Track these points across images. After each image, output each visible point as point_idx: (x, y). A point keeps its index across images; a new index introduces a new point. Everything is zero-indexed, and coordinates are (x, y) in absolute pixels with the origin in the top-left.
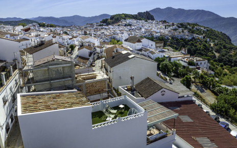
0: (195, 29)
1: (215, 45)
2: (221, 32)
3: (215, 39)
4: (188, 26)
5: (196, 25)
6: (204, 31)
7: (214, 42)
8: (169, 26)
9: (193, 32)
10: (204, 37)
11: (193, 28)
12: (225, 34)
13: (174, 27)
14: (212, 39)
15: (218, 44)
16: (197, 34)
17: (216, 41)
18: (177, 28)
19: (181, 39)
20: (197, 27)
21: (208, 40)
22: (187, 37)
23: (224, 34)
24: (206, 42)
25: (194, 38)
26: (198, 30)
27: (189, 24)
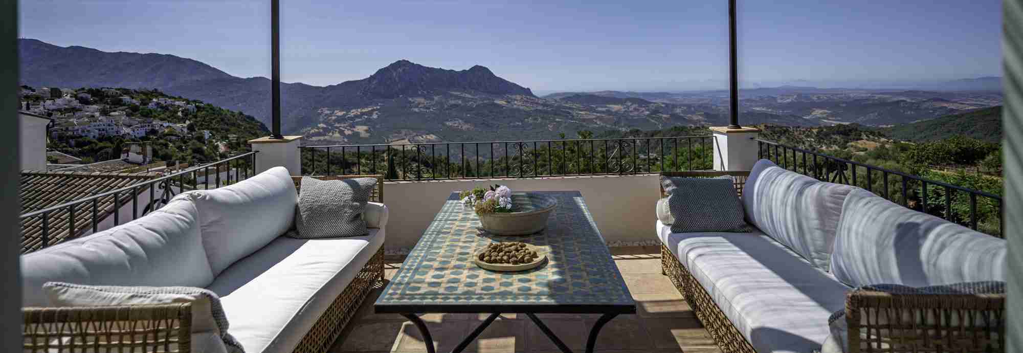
0: (151, 106)
1: (231, 146)
2: (241, 113)
3: (227, 130)
4: (126, 98)
5: (156, 93)
6: (186, 113)
7: (225, 138)
8: (37, 99)
9: (147, 115)
10: (191, 128)
11: (144, 103)
12: (253, 119)
13: (59, 101)
14: (217, 130)
15: (238, 144)
16: (162, 120)
17: (232, 137)
18: (76, 103)
19: (101, 139)
20: (162, 101)
21: (207, 134)
22: (125, 130)
23: (249, 117)
24: (200, 139)
25: (154, 132)
26: (165, 108)
27: (127, 92)
